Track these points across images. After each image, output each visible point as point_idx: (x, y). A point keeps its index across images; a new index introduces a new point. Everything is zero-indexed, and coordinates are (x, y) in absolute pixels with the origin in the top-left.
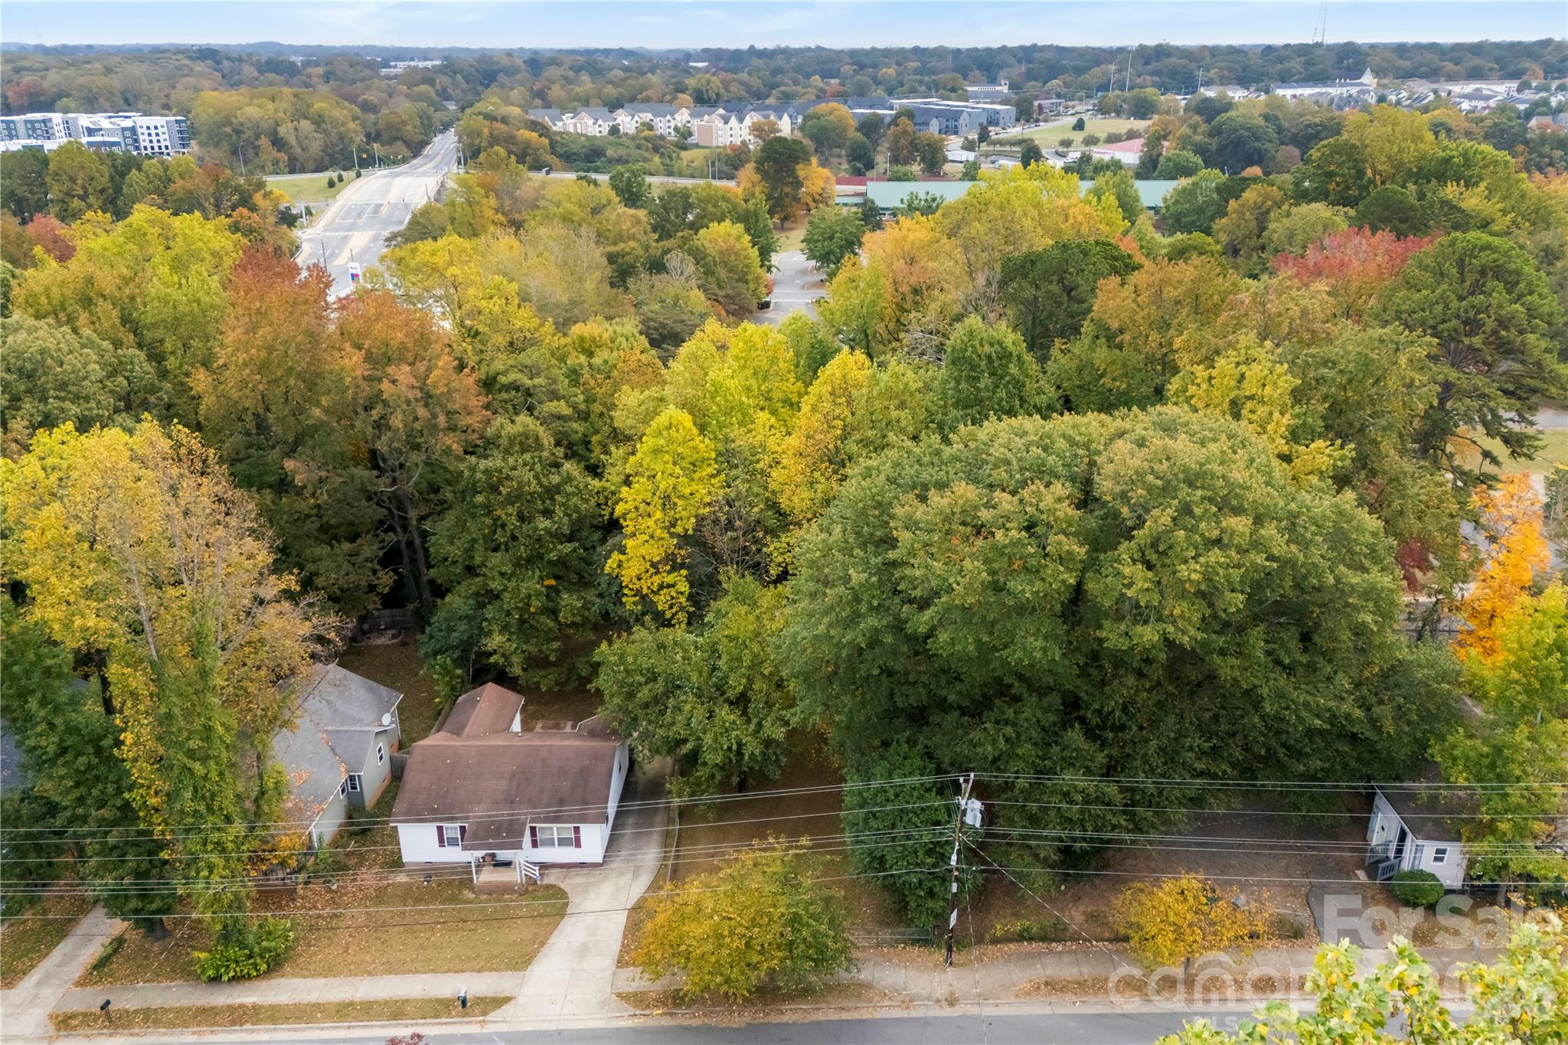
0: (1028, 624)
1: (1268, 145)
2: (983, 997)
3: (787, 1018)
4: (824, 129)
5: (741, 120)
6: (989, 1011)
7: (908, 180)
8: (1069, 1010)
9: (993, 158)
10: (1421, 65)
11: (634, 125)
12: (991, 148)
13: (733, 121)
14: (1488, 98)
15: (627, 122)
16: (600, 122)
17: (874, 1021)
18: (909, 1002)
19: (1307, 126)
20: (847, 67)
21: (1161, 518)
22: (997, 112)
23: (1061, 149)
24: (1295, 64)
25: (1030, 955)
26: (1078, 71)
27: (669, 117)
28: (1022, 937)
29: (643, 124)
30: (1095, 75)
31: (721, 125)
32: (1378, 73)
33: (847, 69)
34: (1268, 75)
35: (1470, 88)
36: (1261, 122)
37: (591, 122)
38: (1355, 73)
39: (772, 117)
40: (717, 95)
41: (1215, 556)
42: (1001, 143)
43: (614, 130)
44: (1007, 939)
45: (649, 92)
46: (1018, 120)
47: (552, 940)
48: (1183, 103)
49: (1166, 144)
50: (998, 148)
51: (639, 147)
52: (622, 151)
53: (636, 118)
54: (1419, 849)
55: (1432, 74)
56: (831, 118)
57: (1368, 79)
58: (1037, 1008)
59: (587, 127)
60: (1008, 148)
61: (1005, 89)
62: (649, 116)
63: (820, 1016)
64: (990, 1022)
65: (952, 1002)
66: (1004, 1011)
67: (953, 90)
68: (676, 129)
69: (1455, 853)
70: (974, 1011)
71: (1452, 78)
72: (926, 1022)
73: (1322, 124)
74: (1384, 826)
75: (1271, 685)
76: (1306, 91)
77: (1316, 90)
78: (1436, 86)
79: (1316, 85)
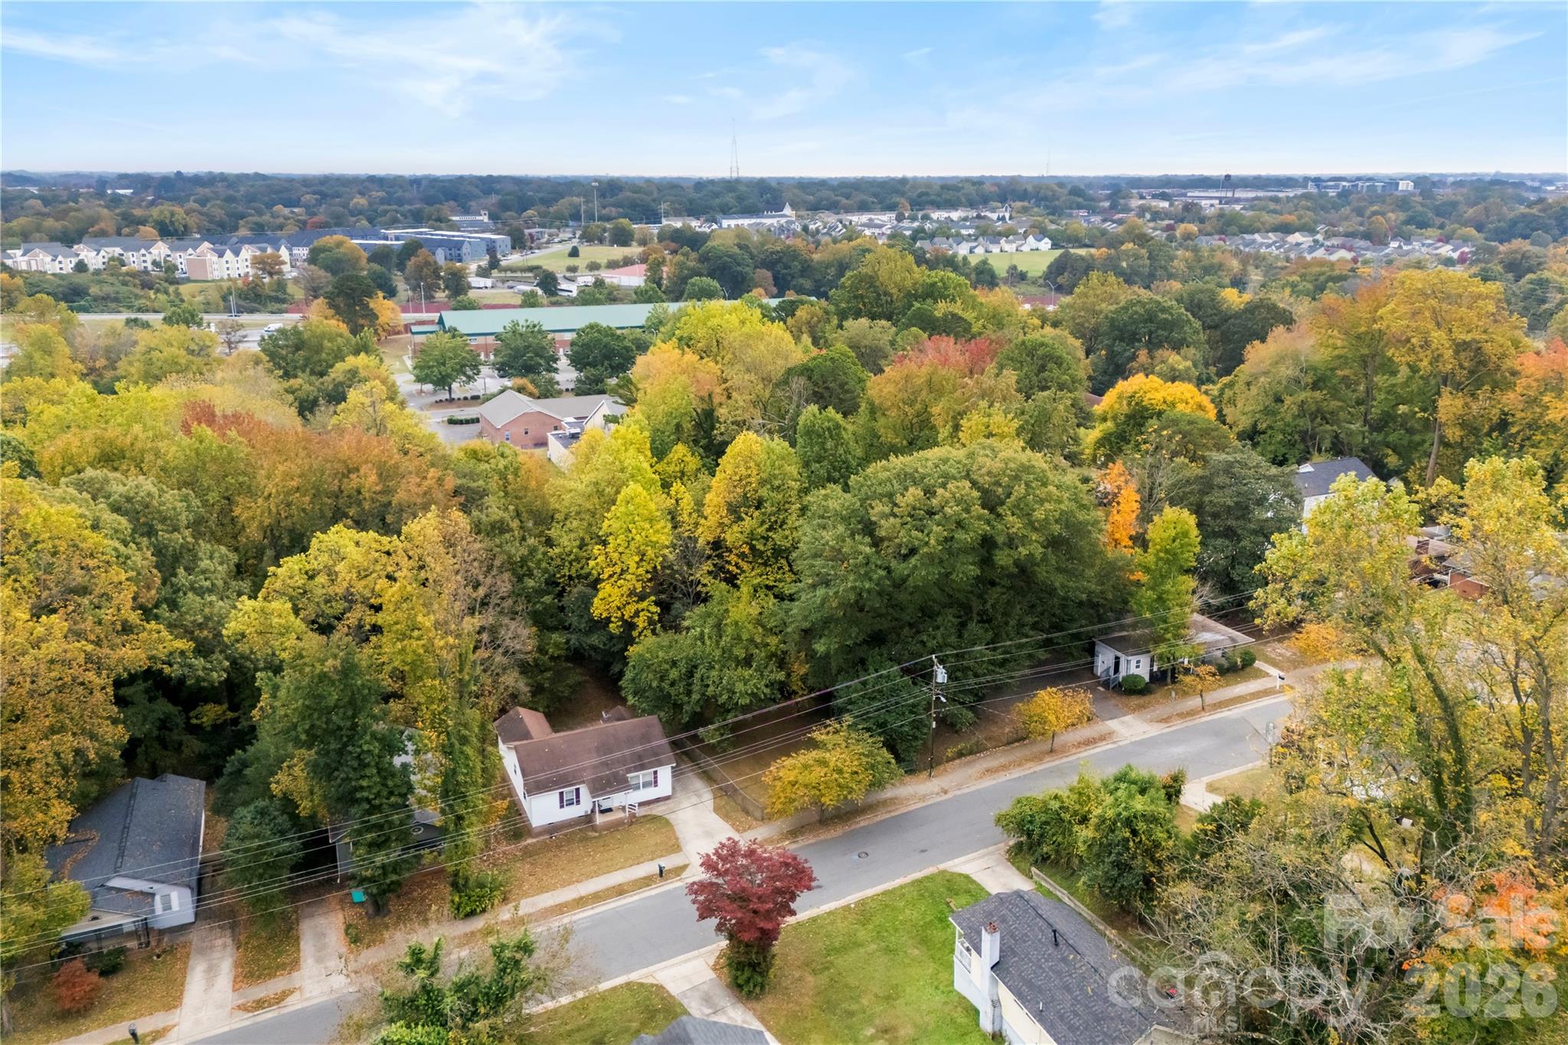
0: (962, 558)
1: (747, 269)
2: (959, 786)
3: (862, 824)
4: (339, 261)
5: (237, 253)
6: (966, 791)
7: (474, 308)
8: (1004, 779)
9: (510, 283)
10: (822, 199)
11: (100, 260)
12: (503, 274)
13: (229, 254)
14: (880, 226)
15: (93, 257)
16: (60, 258)
17: (909, 812)
18: (923, 798)
19: (772, 253)
20: (308, 196)
21: (1019, 490)
22: (494, 241)
23: (568, 275)
24: (729, 198)
25: (969, 762)
26: (547, 202)
27: (143, 251)
28: (960, 755)
29: (112, 259)
30: (563, 205)
31: (215, 258)
32: (793, 206)
33: (308, 198)
34: (711, 208)
35: (864, 218)
36: (736, 250)
37: (49, 258)
38: (776, 206)
39: (269, 251)
40: (185, 226)
41: (1047, 505)
42: (512, 270)
43: (81, 267)
44: (953, 759)
45: (102, 225)
46: (513, 248)
47: (680, 835)
48: (656, 231)
49: (665, 269)
50: (509, 274)
51: (125, 284)
52: (108, 289)
53: (102, 253)
54: (1128, 662)
55: (833, 207)
56: (342, 250)
57: (788, 210)
58: (988, 783)
59: (43, 263)
60: (519, 274)
61: (486, 219)
62: (118, 250)
63: (879, 819)
64: (971, 794)
65: (946, 792)
66: (973, 788)
67: (439, 220)
68: (155, 263)
69: (1145, 660)
70: (958, 793)
71: (848, 210)
72: (939, 803)
73: (782, 251)
74: (1104, 660)
75: (1058, 580)
76: (745, 222)
77: (753, 221)
78: (839, 217)
79: (751, 217)
